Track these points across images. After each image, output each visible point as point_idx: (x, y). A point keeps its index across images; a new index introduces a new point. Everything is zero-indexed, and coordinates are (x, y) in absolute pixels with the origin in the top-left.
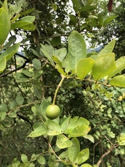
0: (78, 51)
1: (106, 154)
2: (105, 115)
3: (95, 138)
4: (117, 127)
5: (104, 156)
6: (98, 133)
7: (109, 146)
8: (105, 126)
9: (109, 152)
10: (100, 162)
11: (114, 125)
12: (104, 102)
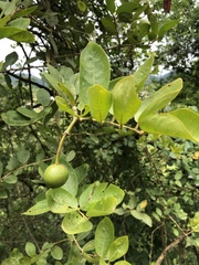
0: (97, 75)
1: (173, 245)
2: (171, 182)
3: (153, 219)
4: (192, 203)
5: (167, 248)
6: (159, 211)
7: (176, 233)
8: (170, 200)
9: (177, 242)
10: (161, 258)
11: (186, 199)
12: (171, 161)
